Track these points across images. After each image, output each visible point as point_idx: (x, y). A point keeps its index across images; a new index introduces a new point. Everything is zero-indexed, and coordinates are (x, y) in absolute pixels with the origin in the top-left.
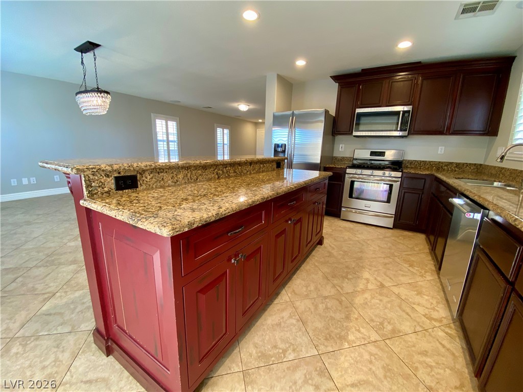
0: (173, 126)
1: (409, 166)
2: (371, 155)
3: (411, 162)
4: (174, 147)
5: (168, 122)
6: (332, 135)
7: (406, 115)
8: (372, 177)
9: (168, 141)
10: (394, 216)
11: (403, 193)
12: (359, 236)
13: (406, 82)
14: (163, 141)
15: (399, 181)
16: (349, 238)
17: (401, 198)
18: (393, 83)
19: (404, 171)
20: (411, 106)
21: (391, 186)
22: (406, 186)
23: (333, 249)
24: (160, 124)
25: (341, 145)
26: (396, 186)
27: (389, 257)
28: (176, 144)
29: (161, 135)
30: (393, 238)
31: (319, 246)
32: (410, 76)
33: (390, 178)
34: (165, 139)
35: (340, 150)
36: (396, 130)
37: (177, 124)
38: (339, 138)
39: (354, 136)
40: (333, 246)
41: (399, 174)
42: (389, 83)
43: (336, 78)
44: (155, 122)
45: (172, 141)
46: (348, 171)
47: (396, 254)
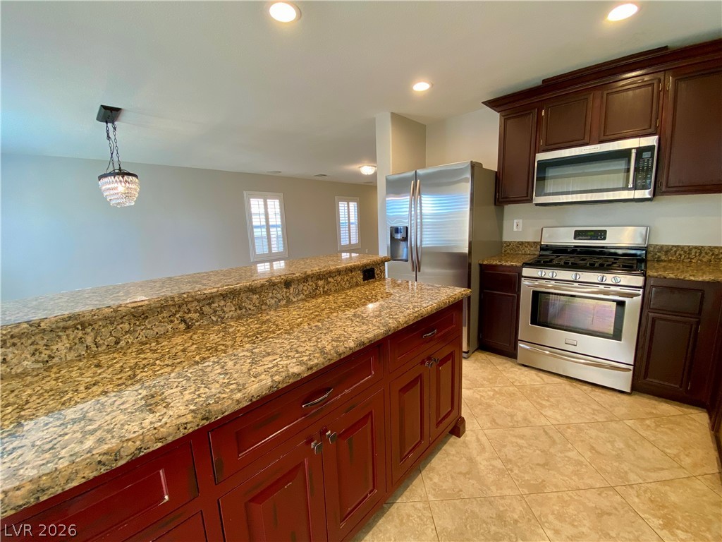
0: (274, 206)
1: (663, 258)
2: (575, 238)
3: (667, 250)
4: (276, 233)
5: (268, 200)
6: (495, 204)
7: (646, 155)
8: (576, 284)
9: (268, 227)
10: (631, 368)
11: (650, 320)
12: (549, 413)
13: (638, 91)
14: (260, 227)
15: (638, 295)
16: (525, 419)
17: (645, 331)
18: (610, 97)
19: (650, 273)
20: (656, 137)
21: (621, 304)
22: (655, 307)
23: (483, 449)
24: (256, 205)
25: (515, 221)
26: (633, 304)
27: (613, 488)
28: (279, 229)
29: (257, 220)
30: (630, 423)
31: (453, 439)
32: (646, 78)
33: (617, 289)
34: (264, 223)
35: (515, 229)
36: (626, 188)
37: (280, 202)
38: (509, 209)
39: (537, 205)
40: (484, 439)
41: (638, 280)
42: (602, 97)
43: (494, 104)
44: (249, 201)
45: (273, 226)
46: (526, 272)
47: (633, 477)
